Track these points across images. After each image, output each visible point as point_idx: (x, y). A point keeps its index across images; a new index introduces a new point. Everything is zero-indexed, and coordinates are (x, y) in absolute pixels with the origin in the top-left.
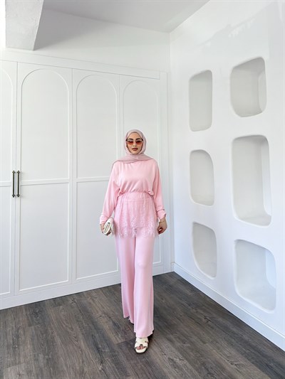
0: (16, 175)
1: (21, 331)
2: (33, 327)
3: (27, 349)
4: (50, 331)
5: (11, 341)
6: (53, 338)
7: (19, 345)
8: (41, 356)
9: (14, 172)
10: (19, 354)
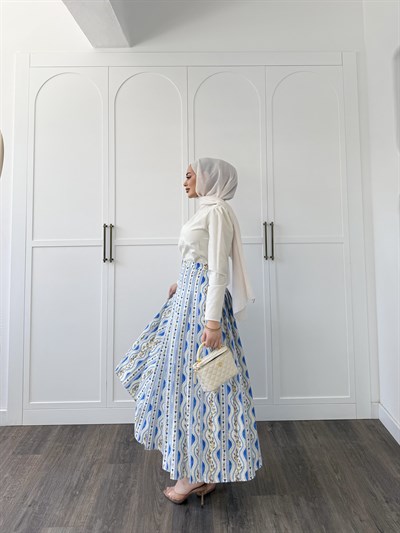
0: (108, 230)
1: (95, 469)
2: (113, 465)
3: (87, 503)
4: (131, 481)
5: (75, 482)
6: (130, 494)
7: (81, 492)
8: (99, 522)
9: (105, 226)
10: (74, 508)
